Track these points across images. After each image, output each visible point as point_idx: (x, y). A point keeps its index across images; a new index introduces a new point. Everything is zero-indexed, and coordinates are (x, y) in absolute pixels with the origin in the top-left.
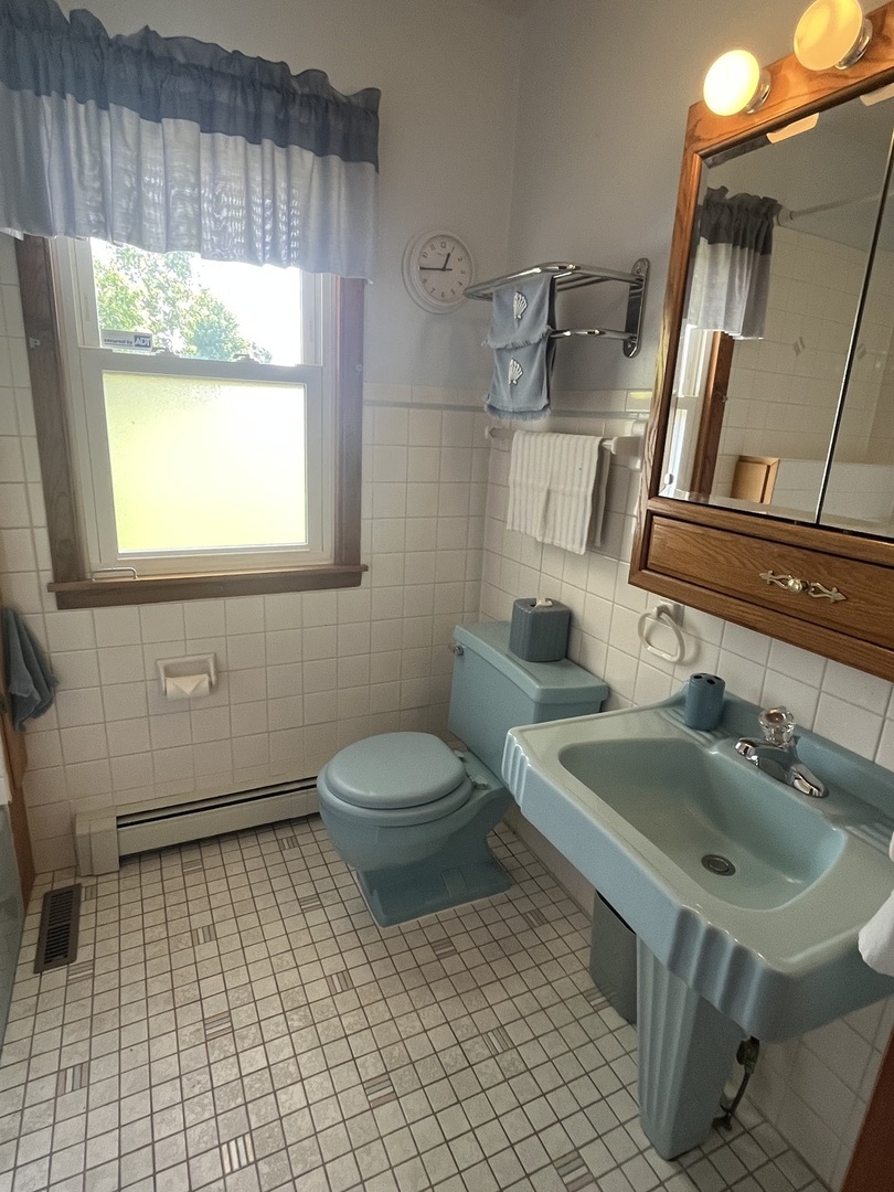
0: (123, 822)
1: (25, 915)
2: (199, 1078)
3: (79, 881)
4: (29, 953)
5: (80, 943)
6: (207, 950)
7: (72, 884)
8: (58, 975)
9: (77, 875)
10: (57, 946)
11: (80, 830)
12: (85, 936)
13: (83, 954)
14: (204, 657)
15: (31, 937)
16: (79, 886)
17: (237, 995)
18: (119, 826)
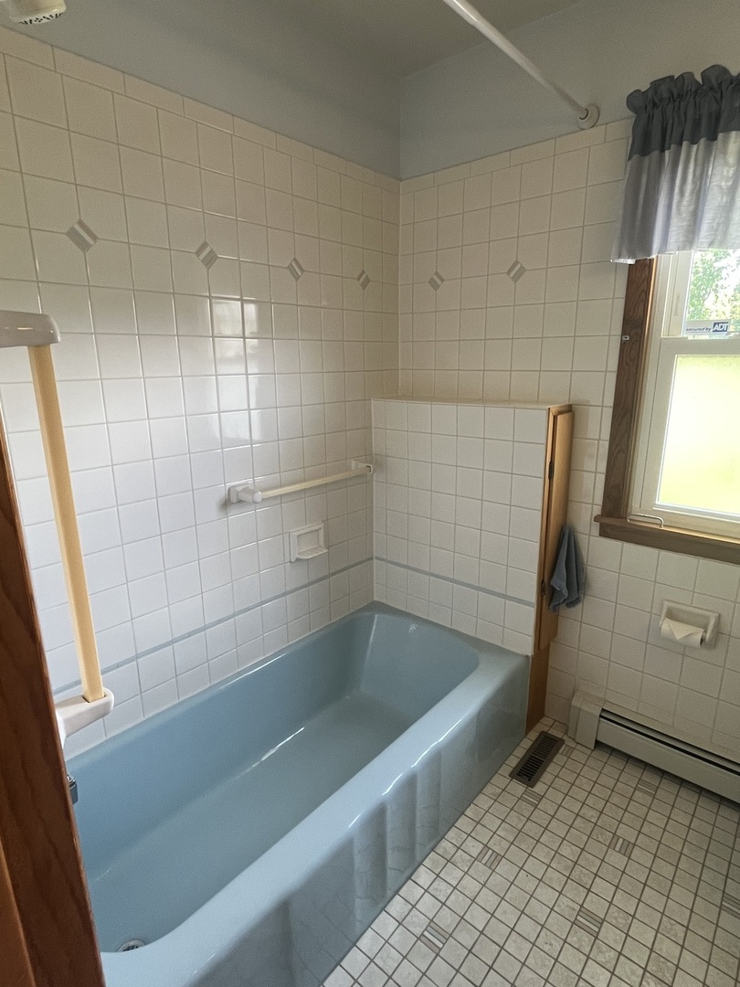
0: (605, 715)
1: (525, 737)
2: (553, 942)
3: (565, 738)
4: (513, 761)
5: (542, 779)
6: (616, 859)
7: (560, 737)
8: (518, 788)
9: (566, 733)
10: (529, 771)
11: (575, 702)
12: (547, 777)
13: (539, 788)
14: (708, 613)
15: (520, 752)
16: (562, 742)
17: (616, 914)
18: (601, 716)
